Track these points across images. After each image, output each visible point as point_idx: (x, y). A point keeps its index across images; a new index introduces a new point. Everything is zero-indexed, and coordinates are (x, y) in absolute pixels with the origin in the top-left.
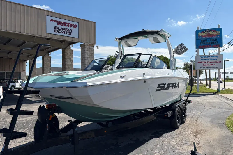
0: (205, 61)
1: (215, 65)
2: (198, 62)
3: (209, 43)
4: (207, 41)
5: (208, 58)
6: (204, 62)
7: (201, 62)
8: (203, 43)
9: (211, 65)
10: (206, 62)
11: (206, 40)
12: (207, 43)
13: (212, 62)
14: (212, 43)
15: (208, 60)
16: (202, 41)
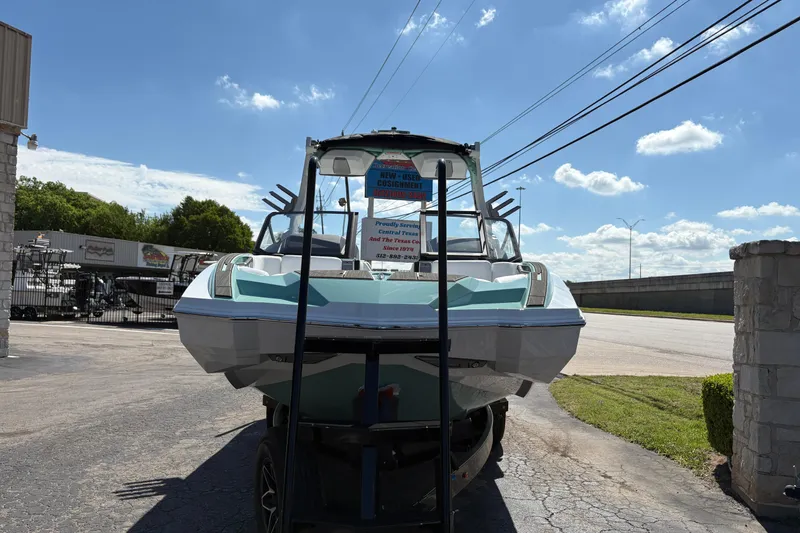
0: (390, 237)
1: (412, 250)
2: (372, 239)
3: (402, 184)
4: (397, 179)
5: (398, 229)
6: (387, 240)
7: (379, 240)
8: (384, 183)
9: (404, 249)
10: (391, 240)
11: (393, 176)
12: (396, 184)
13: (406, 242)
14: (407, 185)
15: (397, 233)
16: (382, 175)
